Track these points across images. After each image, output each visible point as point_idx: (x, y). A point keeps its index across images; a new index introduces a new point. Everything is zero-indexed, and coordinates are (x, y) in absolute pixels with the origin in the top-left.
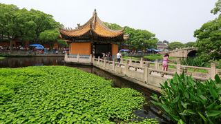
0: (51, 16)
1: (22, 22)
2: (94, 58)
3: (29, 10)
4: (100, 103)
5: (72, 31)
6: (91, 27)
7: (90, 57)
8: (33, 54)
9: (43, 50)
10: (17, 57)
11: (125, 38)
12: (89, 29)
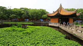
0: (45, 10)
1: (38, 13)
2: (59, 24)
3: (39, 9)
4: (55, 44)
5: (51, 14)
6: (58, 12)
7: (58, 24)
8: (40, 22)
9: (43, 21)
10: (37, 23)
11: (77, 15)
12: (57, 12)
